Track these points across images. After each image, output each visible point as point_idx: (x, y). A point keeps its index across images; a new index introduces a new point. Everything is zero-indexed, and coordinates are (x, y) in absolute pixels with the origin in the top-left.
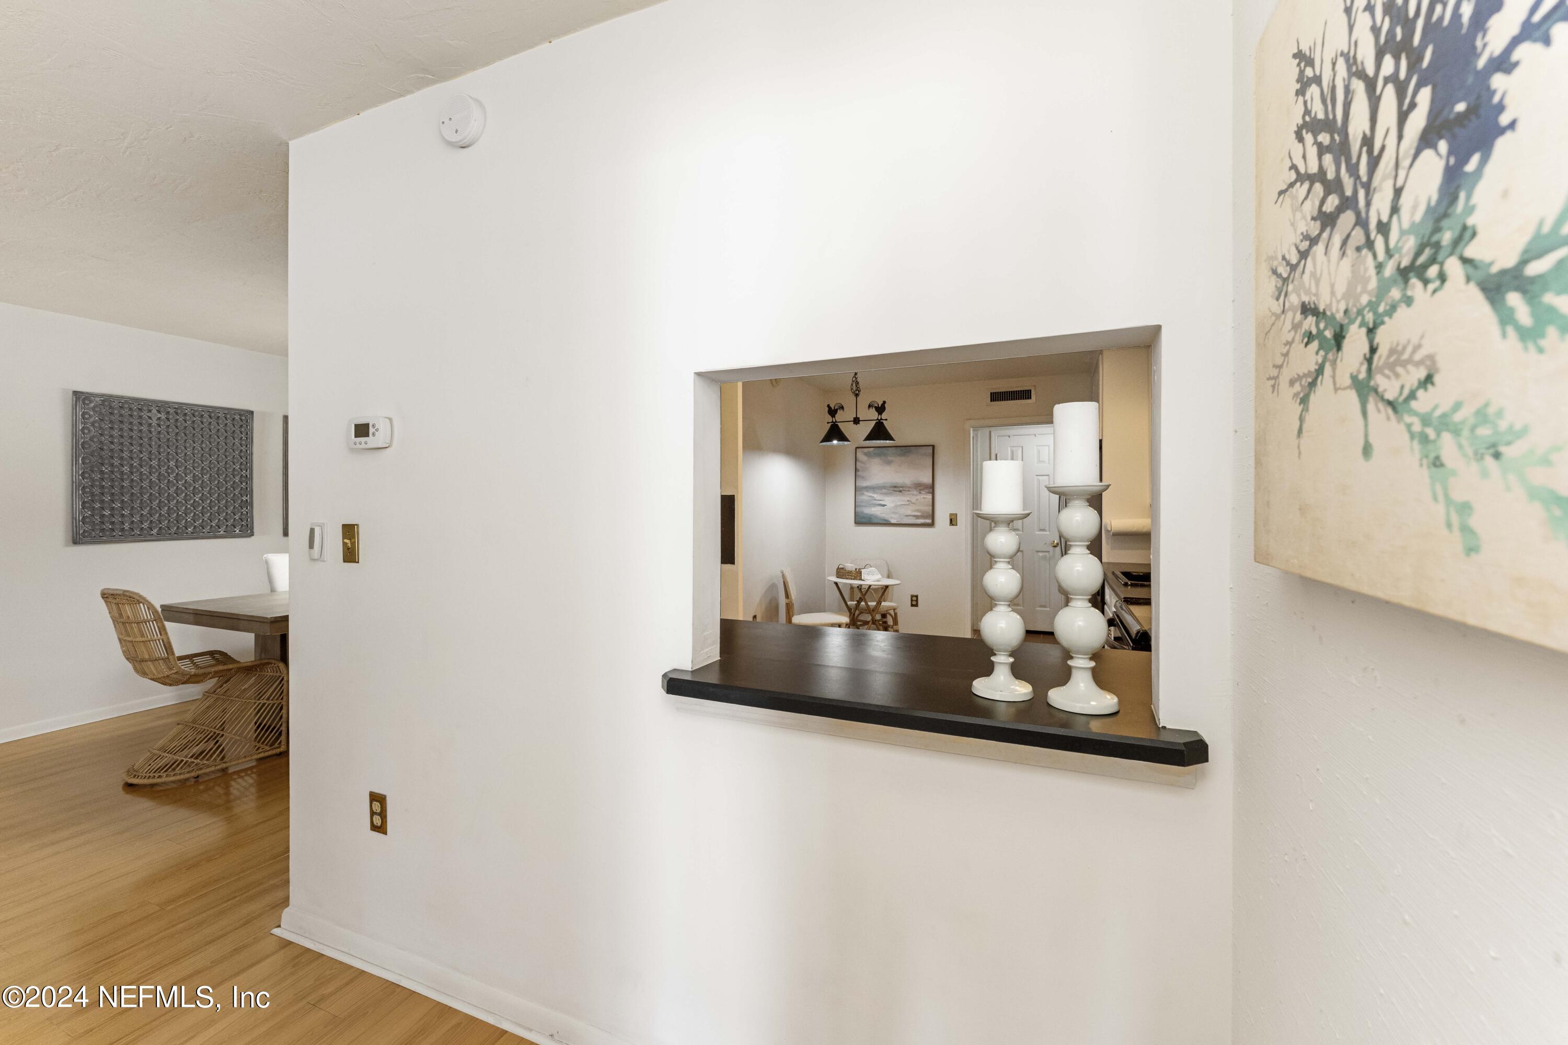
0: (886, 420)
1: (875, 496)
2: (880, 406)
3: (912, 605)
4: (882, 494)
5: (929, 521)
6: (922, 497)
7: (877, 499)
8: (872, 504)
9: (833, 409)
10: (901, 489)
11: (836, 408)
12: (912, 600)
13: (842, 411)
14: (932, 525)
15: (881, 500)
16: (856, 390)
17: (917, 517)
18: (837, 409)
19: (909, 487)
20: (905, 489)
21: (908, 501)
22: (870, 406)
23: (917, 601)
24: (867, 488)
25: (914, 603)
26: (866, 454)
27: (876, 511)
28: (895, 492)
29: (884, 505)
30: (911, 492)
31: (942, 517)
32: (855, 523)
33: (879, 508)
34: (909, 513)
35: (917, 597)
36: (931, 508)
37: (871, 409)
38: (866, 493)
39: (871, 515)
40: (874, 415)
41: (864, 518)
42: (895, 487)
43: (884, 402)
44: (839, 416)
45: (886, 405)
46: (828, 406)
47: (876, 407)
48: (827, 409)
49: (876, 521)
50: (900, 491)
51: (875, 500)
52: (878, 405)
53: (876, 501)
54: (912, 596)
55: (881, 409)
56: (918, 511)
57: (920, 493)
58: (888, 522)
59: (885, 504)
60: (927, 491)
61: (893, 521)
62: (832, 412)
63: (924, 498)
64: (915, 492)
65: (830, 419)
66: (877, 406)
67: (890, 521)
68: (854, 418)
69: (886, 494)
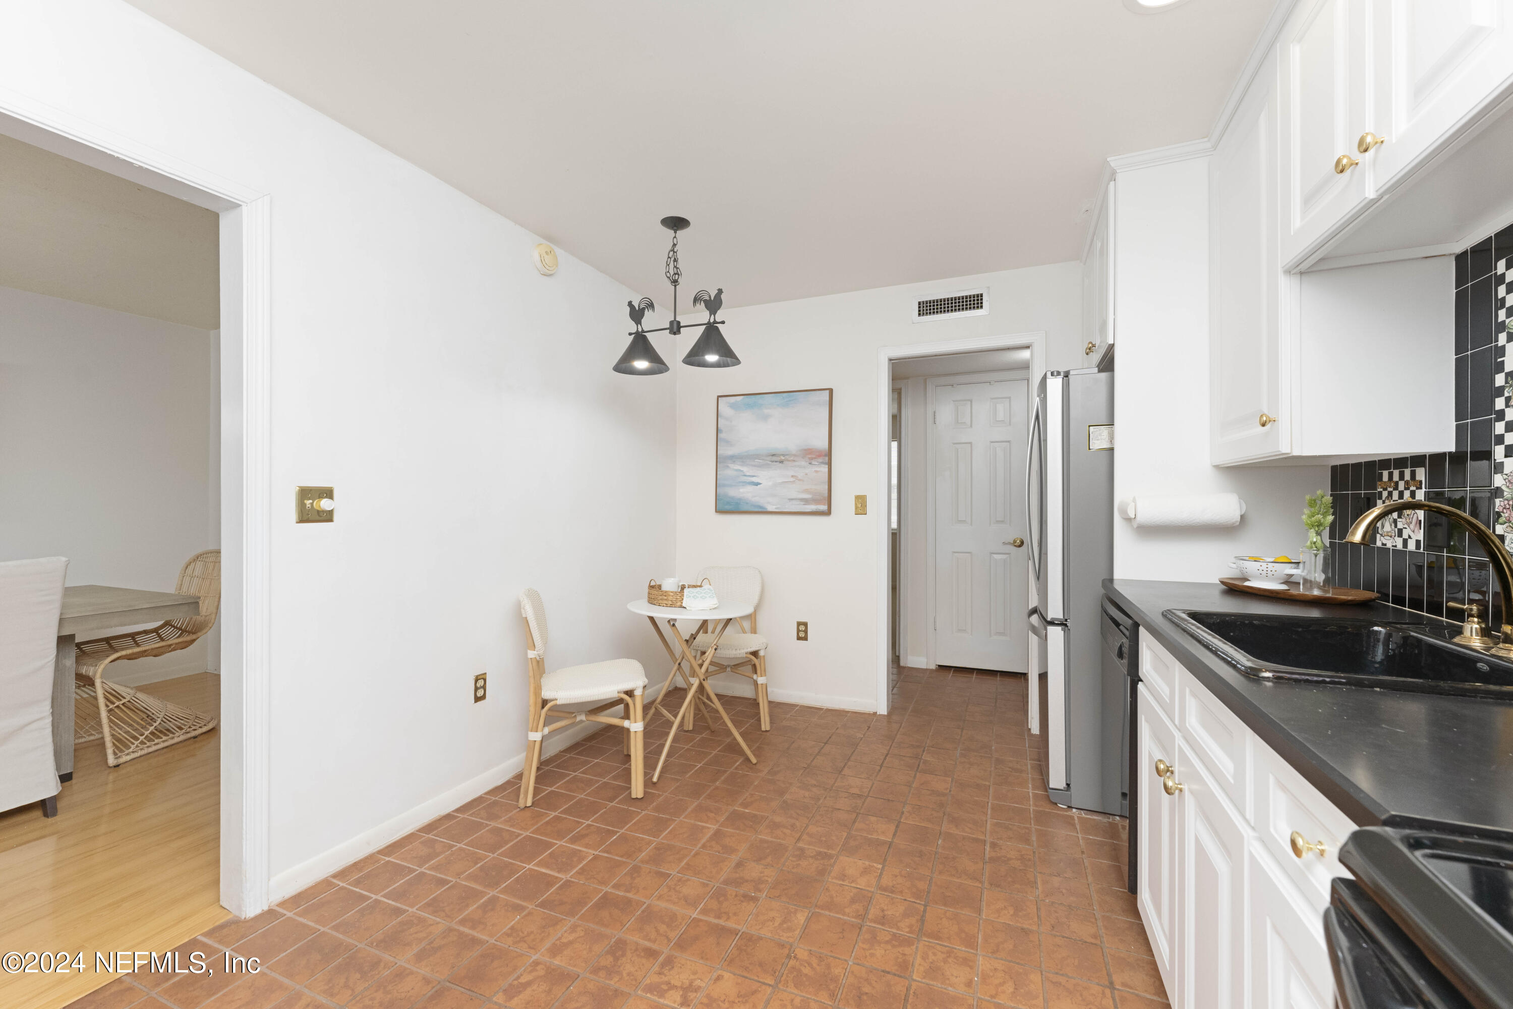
0: (723, 322)
1: (745, 469)
2: (712, 298)
3: (799, 638)
4: (755, 466)
5: (824, 508)
6: (813, 470)
7: (748, 474)
8: (740, 482)
9: (637, 309)
10: (783, 458)
11: (641, 308)
12: (798, 631)
13: (651, 311)
14: (828, 513)
15: (753, 476)
16: (675, 274)
17: (806, 501)
18: (644, 309)
19: (795, 455)
20: (787, 457)
21: (792, 476)
22: (696, 300)
23: (806, 632)
24: (733, 458)
25: (802, 635)
26: (733, 406)
27: (746, 493)
28: (775, 463)
29: (757, 484)
30: (797, 463)
31: (843, 501)
32: (716, 511)
33: (750, 488)
34: (794, 495)
35: (805, 624)
36: (827, 487)
37: (698, 305)
38: (731, 466)
39: (740, 499)
40: (704, 316)
41: (728, 503)
42: (773, 455)
43: (720, 291)
44: (649, 321)
45: (723, 297)
46: (630, 304)
47: (705, 301)
48: (628, 309)
49: (745, 508)
50: (781, 462)
51: (745, 476)
52: (710, 297)
53: (745, 478)
54: (799, 624)
55: (714, 305)
56: (806, 491)
57: (810, 463)
58: (765, 510)
59: (759, 481)
60: (820, 460)
61: (770, 508)
62: (636, 314)
63: (816, 472)
64: (803, 463)
65: (633, 328)
66: (708, 298)
67: (766, 509)
68: (671, 323)
69: (760, 466)
